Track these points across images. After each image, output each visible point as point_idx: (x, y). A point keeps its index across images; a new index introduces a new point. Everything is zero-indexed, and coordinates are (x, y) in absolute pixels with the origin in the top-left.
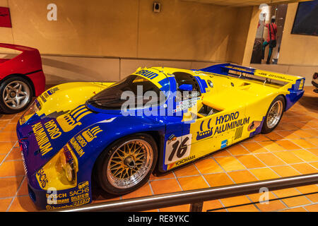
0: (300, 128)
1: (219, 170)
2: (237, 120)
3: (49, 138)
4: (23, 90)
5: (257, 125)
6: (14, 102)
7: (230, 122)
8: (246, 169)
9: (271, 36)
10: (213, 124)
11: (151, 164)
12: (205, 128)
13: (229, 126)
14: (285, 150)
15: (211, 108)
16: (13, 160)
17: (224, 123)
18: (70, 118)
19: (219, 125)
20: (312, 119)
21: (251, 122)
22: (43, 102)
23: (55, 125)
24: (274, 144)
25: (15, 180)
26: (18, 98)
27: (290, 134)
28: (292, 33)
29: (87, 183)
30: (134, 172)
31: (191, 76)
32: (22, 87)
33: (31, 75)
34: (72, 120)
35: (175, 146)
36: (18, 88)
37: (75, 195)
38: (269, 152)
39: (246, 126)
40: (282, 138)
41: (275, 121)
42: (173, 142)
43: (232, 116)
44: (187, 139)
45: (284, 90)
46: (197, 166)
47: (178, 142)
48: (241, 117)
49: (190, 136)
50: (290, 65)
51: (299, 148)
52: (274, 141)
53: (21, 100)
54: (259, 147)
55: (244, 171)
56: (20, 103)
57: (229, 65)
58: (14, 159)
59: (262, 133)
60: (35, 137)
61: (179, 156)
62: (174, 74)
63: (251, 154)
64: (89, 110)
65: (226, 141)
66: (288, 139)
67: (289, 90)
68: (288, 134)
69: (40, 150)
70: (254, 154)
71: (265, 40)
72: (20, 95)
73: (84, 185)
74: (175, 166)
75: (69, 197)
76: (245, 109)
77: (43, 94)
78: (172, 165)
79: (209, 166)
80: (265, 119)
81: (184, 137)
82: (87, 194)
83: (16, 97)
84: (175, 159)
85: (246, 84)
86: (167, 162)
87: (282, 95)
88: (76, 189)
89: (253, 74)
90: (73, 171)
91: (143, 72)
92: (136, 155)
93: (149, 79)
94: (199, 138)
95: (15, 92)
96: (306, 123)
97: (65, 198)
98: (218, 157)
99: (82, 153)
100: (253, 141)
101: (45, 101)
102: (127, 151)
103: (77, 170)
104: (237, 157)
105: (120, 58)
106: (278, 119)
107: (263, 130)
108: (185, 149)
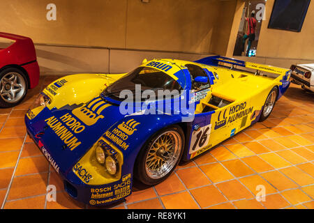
0: (287, 116)
1: (232, 157)
2: (244, 110)
3: (73, 132)
4: (18, 82)
5: (257, 114)
6: (9, 95)
7: (239, 112)
8: (254, 154)
9: (250, 30)
10: (227, 115)
11: (179, 154)
12: (222, 119)
13: (238, 116)
14: (282, 136)
15: (220, 99)
16: (29, 157)
17: (235, 113)
18: (88, 111)
19: (231, 115)
20: (294, 107)
21: (253, 111)
22: (52, 95)
23: (73, 119)
24: (271, 131)
25: (40, 177)
26: (13, 91)
27: (281, 121)
28: (268, 27)
29: (130, 175)
30: (164, 162)
31: (201, 69)
32: (17, 78)
33: (26, 65)
34: (92, 113)
35: (198, 136)
36: (13, 80)
37: (119, 188)
38: (269, 138)
39: (250, 115)
40: (276, 125)
41: (268, 110)
42: (198, 132)
43: (242, 105)
44: (208, 128)
45: (277, 82)
46: (212, 154)
47: (201, 132)
48: (247, 107)
49: (210, 126)
50: (265, 58)
51: (292, 134)
52: (270, 128)
53: (17, 93)
54: (260, 134)
55: (254, 156)
56: (16, 96)
57: (219, 57)
58: (30, 155)
59: (259, 121)
60: (54, 131)
61: (201, 145)
62: (186, 65)
63: (254, 141)
64: (107, 103)
65: (235, 129)
66: (280, 126)
67: (281, 81)
68: (280, 121)
69: (66, 145)
70: (258, 140)
71: (246, 34)
72: (15, 88)
73: (126, 178)
74: (196, 155)
75: (113, 190)
76: (251, 99)
77: (49, 86)
78: (194, 154)
79: (222, 153)
80: (263, 107)
81: (206, 127)
82: (129, 186)
83: (11, 90)
84: (198, 148)
85: (243, 76)
86: (191, 152)
87: (277, 86)
88: (120, 181)
89: (244, 66)
90: (117, 165)
91: (155, 64)
92: (167, 146)
93: (163, 71)
94: (216, 127)
95: (10, 85)
96: (291, 111)
97: (110, 191)
98: (228, 145)
99: (125, 146)
100: (253, 129)
101: (55, 94)
102: (160, 142)
103: (121, 163)
104: (244, 144)
105: (109, 49)
106: (271, 107)
107: (261, 118)
108: (206, 138)
